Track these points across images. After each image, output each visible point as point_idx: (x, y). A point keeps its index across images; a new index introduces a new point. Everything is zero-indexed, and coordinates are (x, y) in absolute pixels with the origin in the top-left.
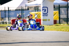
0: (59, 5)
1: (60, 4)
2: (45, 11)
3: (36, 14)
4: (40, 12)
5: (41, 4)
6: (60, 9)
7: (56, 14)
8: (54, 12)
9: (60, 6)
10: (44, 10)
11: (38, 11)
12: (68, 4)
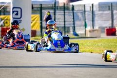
0: (41, 5)
1: (42, 3)
2: (17, 14)
3: (2, 20)
4: (9, 16)
5: (10, 3)
6: (43, 11)
7: (36, 20)
8: (33, 15)
9: (43, 6)
10: (15, 13)
11: (4, 14)
12: (55, 3)
